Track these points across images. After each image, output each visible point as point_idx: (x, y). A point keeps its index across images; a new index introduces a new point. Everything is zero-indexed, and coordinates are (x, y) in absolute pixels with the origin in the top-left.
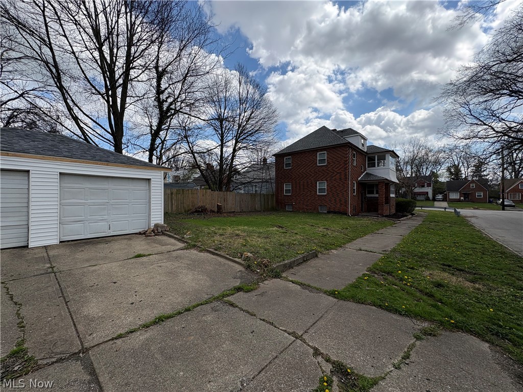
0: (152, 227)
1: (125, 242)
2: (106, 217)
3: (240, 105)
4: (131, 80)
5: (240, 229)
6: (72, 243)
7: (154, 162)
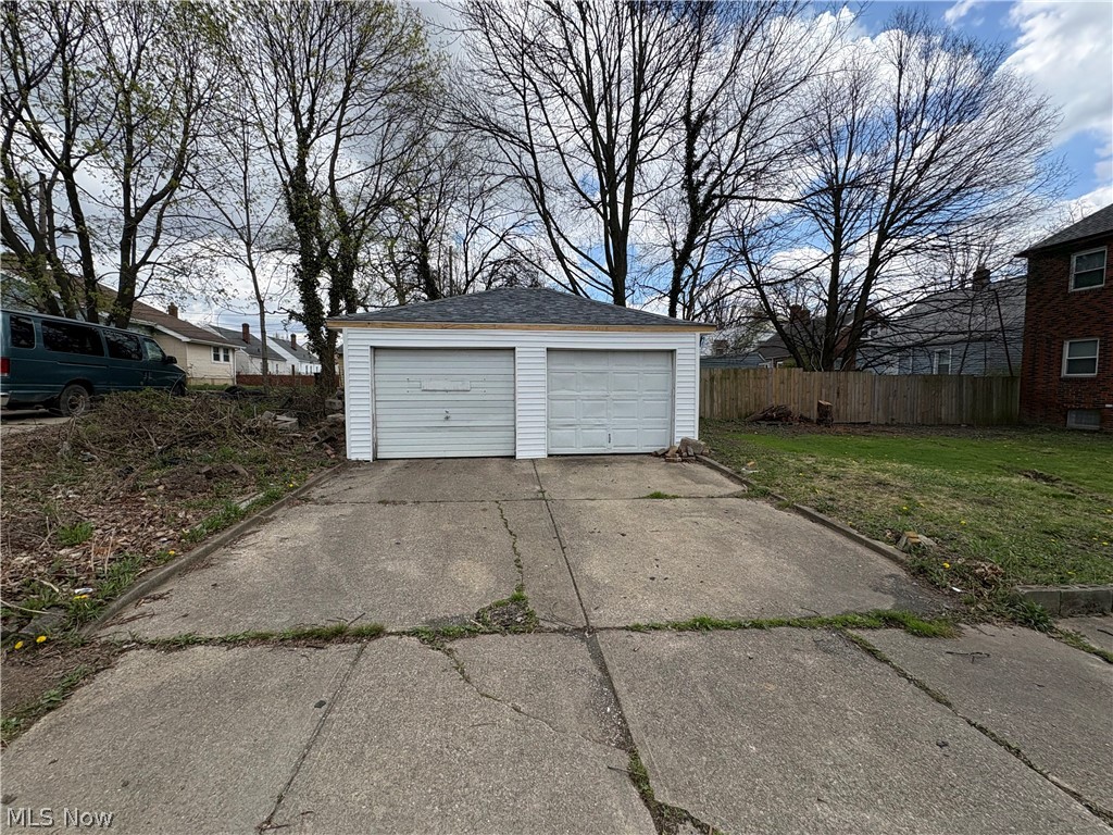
0: (678, 445)
1: (633, 466)
2: (605, 421)
3: (899, 131)
4: (640, 162)
5: (888, 469)
6: (562, 458)
7: (680, 316)
